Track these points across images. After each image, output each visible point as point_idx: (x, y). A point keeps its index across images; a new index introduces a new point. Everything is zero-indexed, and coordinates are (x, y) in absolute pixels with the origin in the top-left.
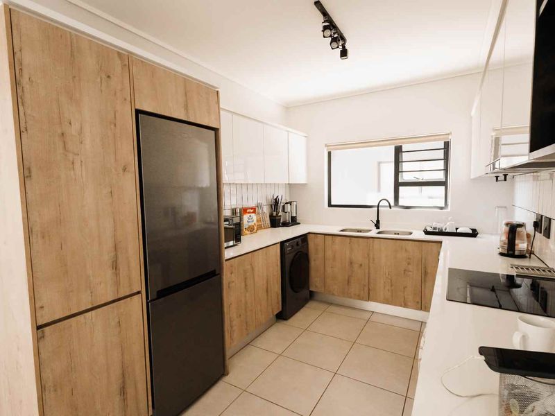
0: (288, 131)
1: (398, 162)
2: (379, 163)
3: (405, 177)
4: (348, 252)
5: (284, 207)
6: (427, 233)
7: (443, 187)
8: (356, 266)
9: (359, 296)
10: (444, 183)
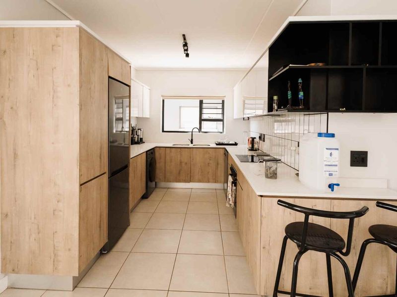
0: (143, 86)
1: (201, 108)
2: (180, 107)
3: (204, 117)
4: (179, 156)
5: (137, 131)
6: (217, 144)
7: (222, 122)
8: (183, 165)
9: (185, 180)
10: (222, 120)
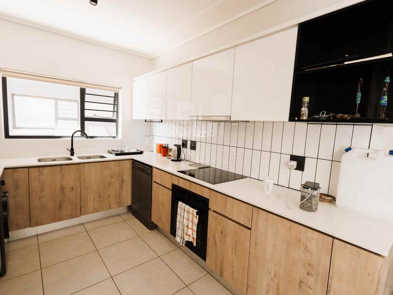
1: (82, 101)
3: (88, 114)
4: (58, 180)
7: (115, 123)
8: (67, 191)
9: (71, 215)
